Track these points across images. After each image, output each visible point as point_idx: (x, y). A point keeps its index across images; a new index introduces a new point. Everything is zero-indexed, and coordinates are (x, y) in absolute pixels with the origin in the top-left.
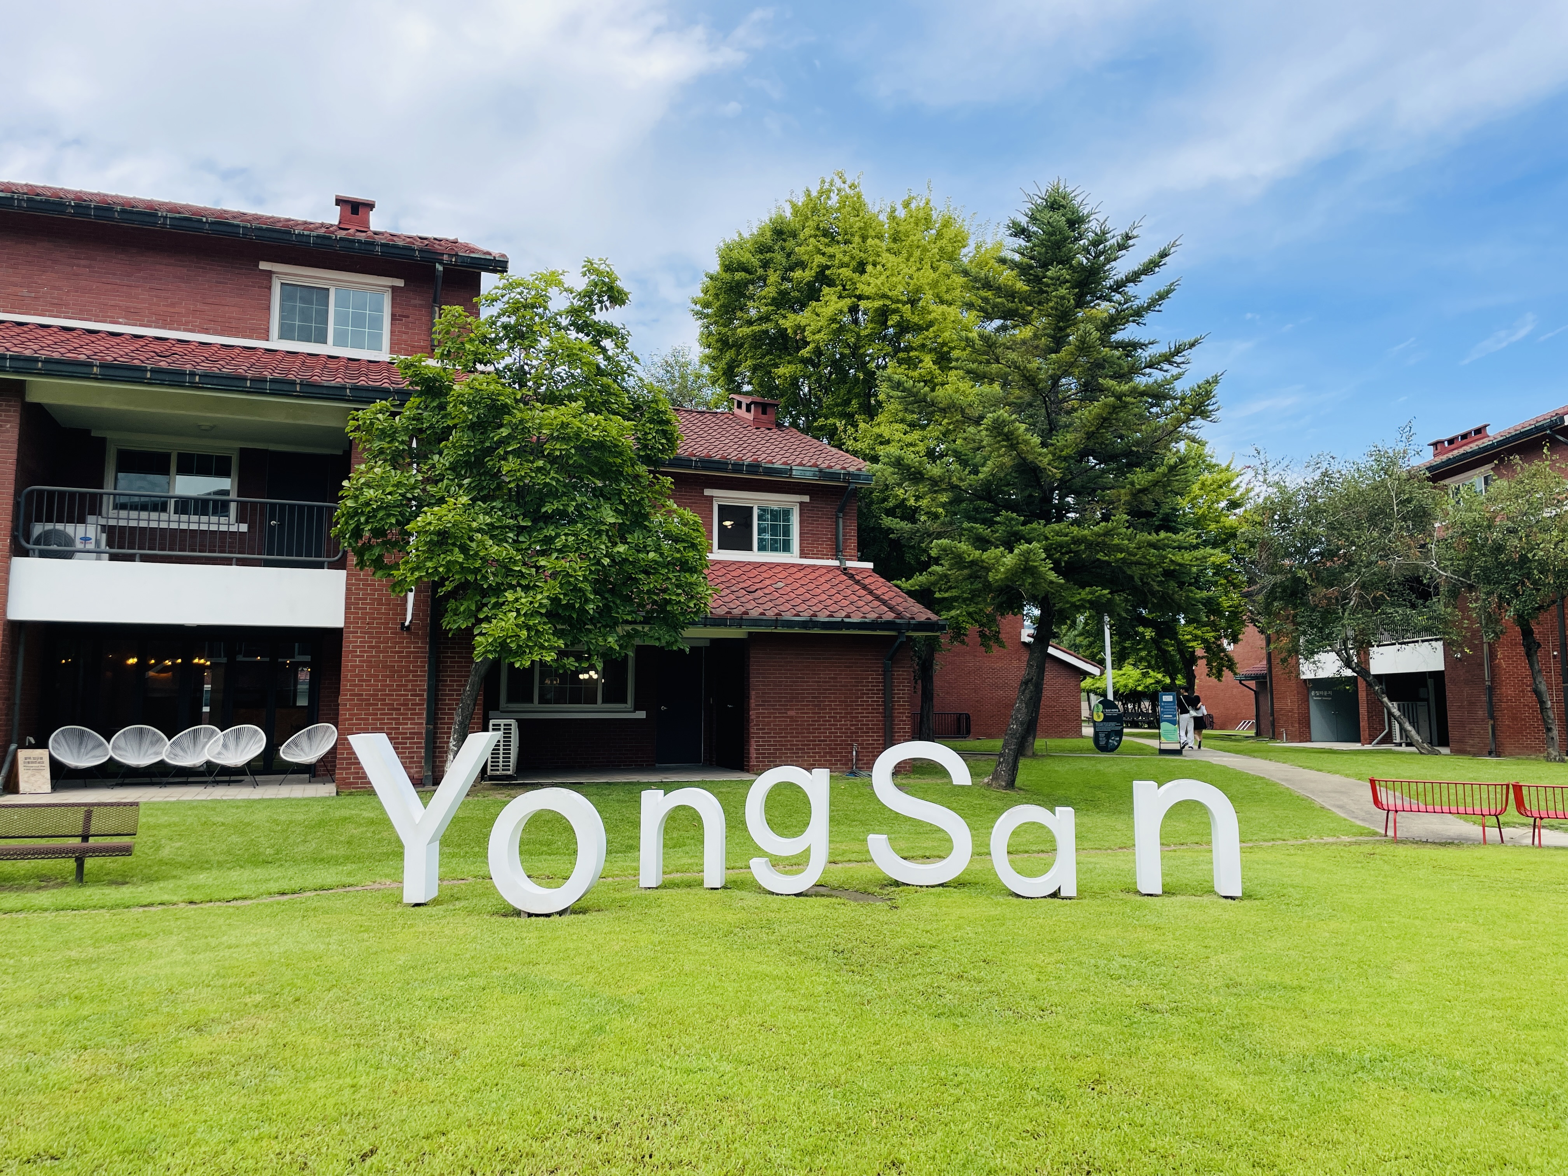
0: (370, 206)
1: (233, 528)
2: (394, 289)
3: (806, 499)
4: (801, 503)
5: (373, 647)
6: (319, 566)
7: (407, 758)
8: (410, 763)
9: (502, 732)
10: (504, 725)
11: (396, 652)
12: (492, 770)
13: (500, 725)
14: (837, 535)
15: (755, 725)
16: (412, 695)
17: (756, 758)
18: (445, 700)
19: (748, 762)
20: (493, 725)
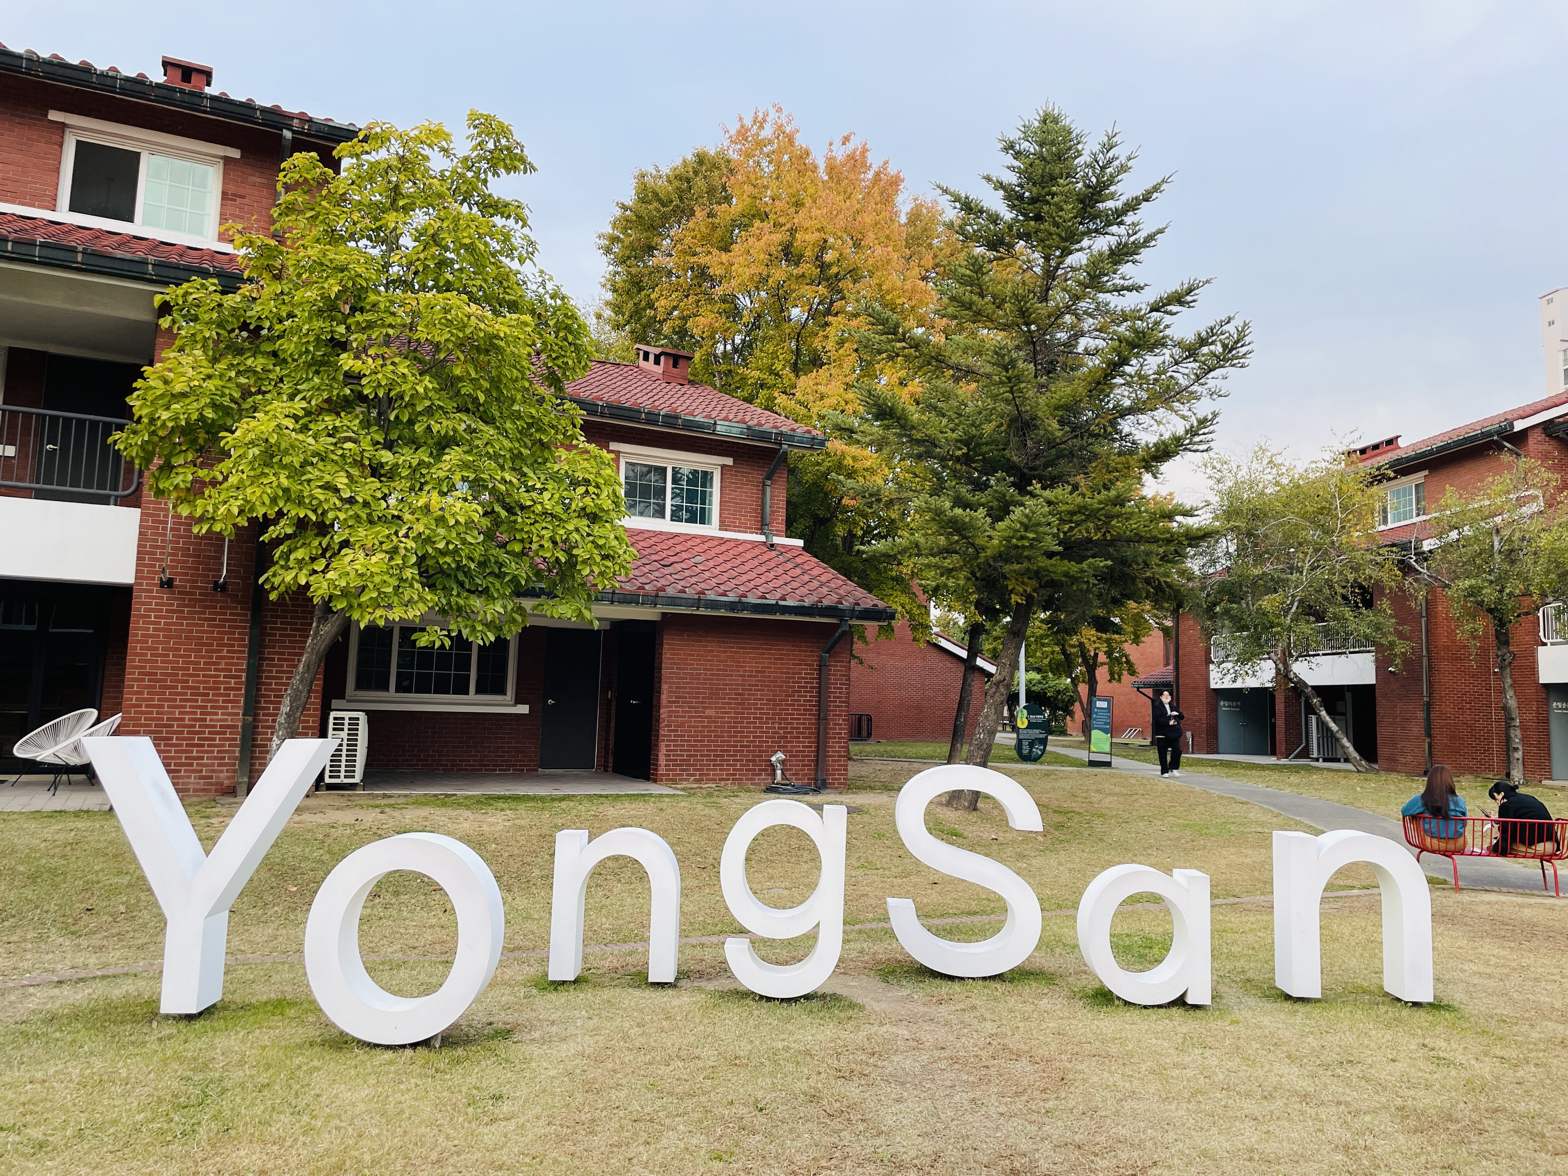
2: (227, 161)
3: (729, 461)
4: (723, 467)
5: (173, 611)
6: (103, 500)
7: (215, 758)
8: (219, 765)
9: (346, 727)
10: (350, 719)
11: (206, 619)
12: (330, 777)
13: (343, 719)
14: (763, 506)
15: (666, 726)
16: (225, 677)
17: (666, 765)
18: (271, 684)
19: (656, 770)
20: (335, 719)
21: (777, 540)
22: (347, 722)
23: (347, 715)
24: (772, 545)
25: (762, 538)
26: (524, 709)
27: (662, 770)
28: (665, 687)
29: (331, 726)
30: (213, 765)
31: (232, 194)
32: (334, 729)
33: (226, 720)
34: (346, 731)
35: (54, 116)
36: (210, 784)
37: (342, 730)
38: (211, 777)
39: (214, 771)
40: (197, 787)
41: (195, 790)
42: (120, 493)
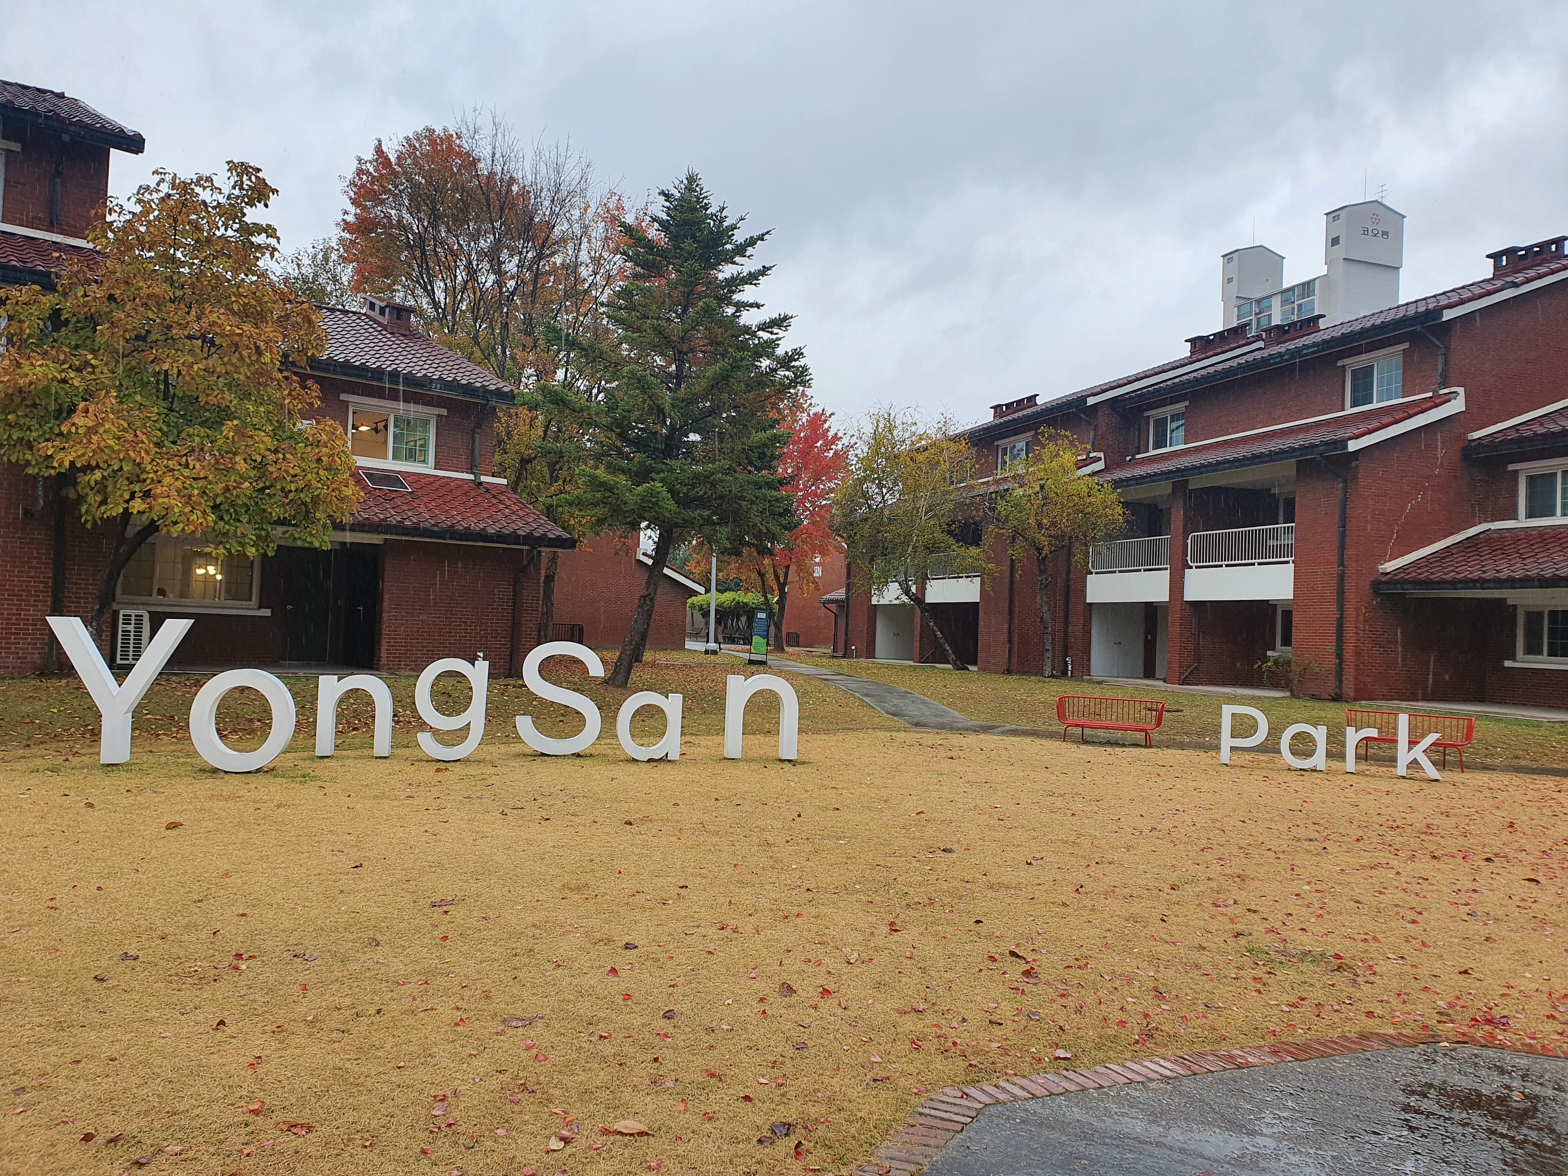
2: (8, 151)
3: (444, 412)
4: (439, 416)
7: (29, 644)
8: (33, 649)
9: (133, 622)
10: (136, 616)
11: (18, 538)
12: (121, 659)
13: (130, 616)
14: (473, 450)
15: (387, 627)
16: (35, 582)
17: (388, 657)
18: (72, 588)
19: (379, 661)
20: (124, 615)
21: (484, 479)
22: (133, 618)
23: (133, 613)
24: (481, 483)
25: (471, 477)
26: (267, 612)
27: (384, 661)
28: (386, 597)
29: (121, 621)
30: (28, 648)
31: (14, 181)
32: (123, 624)
33: (37, 615)
34: (133, 625)
36: (25, 663)
38: (26, 658)
39: (28, 653)
40: (15, 665)
41: (13, 667)
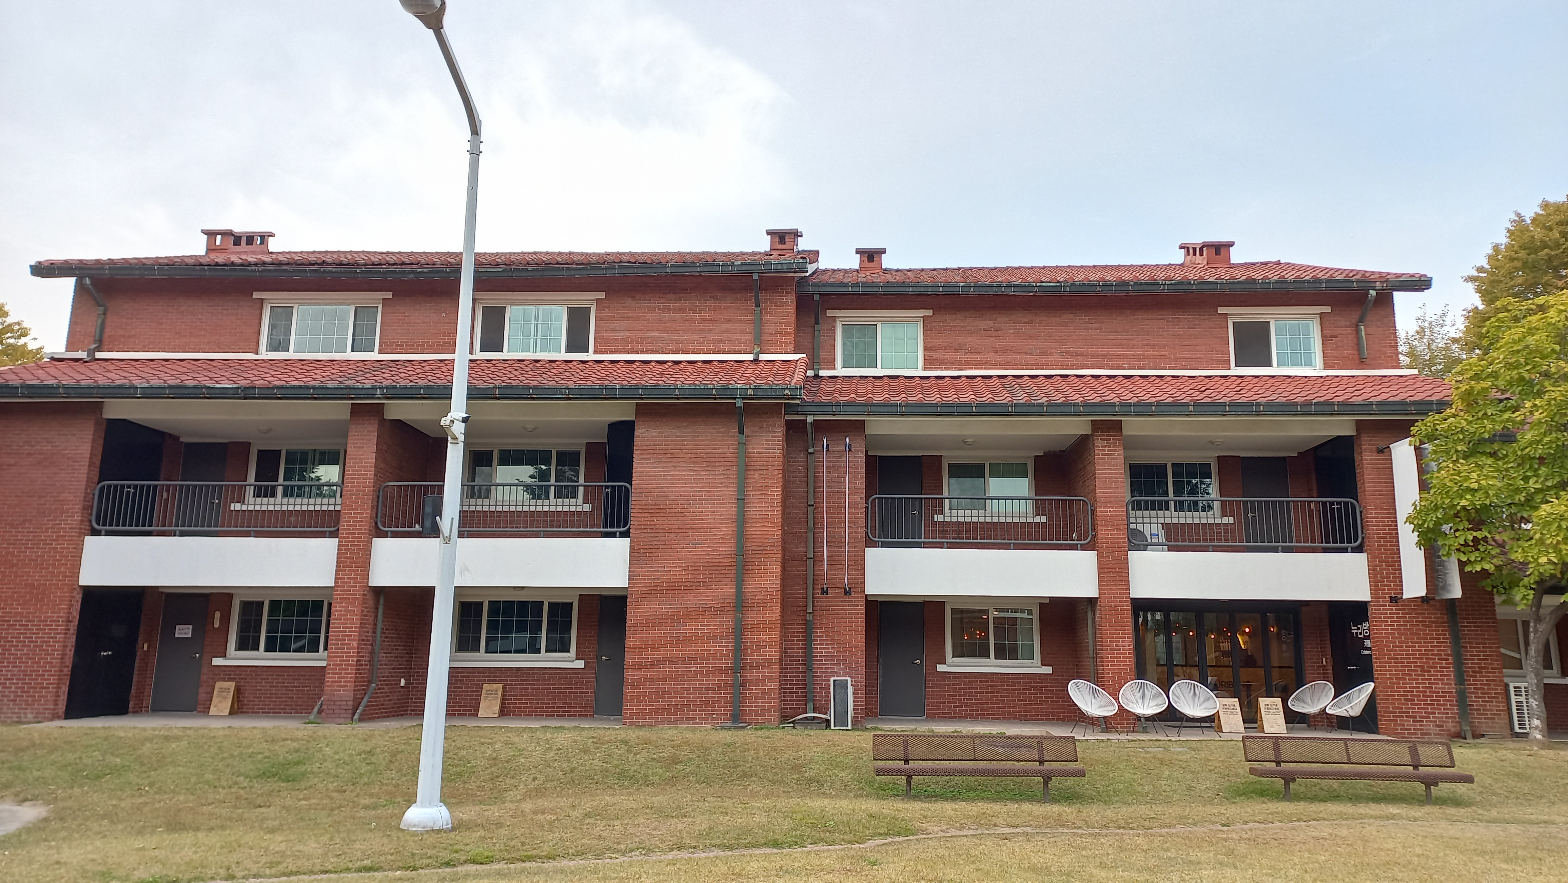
0: (1232, 244)
1: (1218, 521)
2: (1322, 315)
5: (1400, 618)
6: (1344, 550)
7: (1443, 713)
8: (1446, 718)
9: (1523, 693)
10: (1523, 688)
11: (1420, 622)
12: (1519, 728)
13: (1520, 688)
16: (1439, 659)
18: (1468, 664)
20: (1514, 688)
22: (1522, 690)
23: (1521, 685)
29: (1513, 693)
30: (1442, 717)
31: (1330, 337)
32: (1516, 695)
33: (1444, 688)
34: (1523, 696)
35: (1221, 310)
36: (1443, 730)
37: (1521, 695)
38: (1443, 726)
39: (1444, 722)
40: (1435, 732)
41: (1435, 734)
42: (1353, 545)
